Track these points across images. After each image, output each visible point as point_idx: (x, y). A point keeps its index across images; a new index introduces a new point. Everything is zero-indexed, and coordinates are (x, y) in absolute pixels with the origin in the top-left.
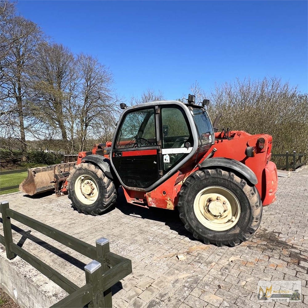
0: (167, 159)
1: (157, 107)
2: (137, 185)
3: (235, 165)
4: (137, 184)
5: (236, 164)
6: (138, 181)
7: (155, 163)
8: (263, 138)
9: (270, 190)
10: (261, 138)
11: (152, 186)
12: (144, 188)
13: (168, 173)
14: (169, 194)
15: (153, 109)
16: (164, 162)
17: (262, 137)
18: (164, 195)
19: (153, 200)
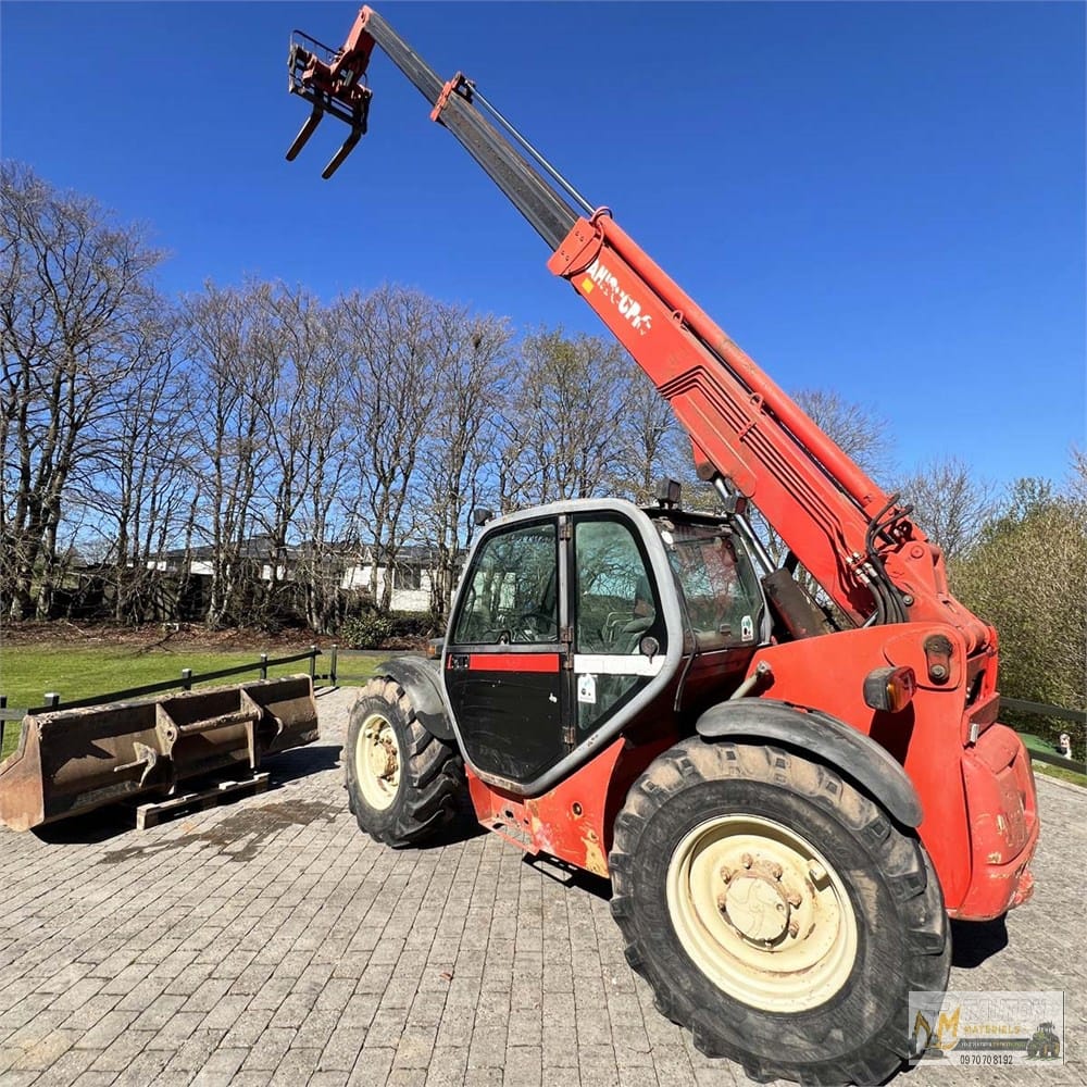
0: (587, 693)
1: (562, 519)
2: (501, 769)
3: (828, 740)
4: (503, 767)
5: (829, 733)
6: (505, 755)
7: (553, 699)
8: (944, 634)
9: (991, 856)
10: (936, 636)
11: (542, 777)
12: (520, 781)
13: (590, 740)
14: (592, 815)
15: (552, 526)
16: (579, 699)
17: (938, 633)
18: (576, 816)
19: (545, 828)
